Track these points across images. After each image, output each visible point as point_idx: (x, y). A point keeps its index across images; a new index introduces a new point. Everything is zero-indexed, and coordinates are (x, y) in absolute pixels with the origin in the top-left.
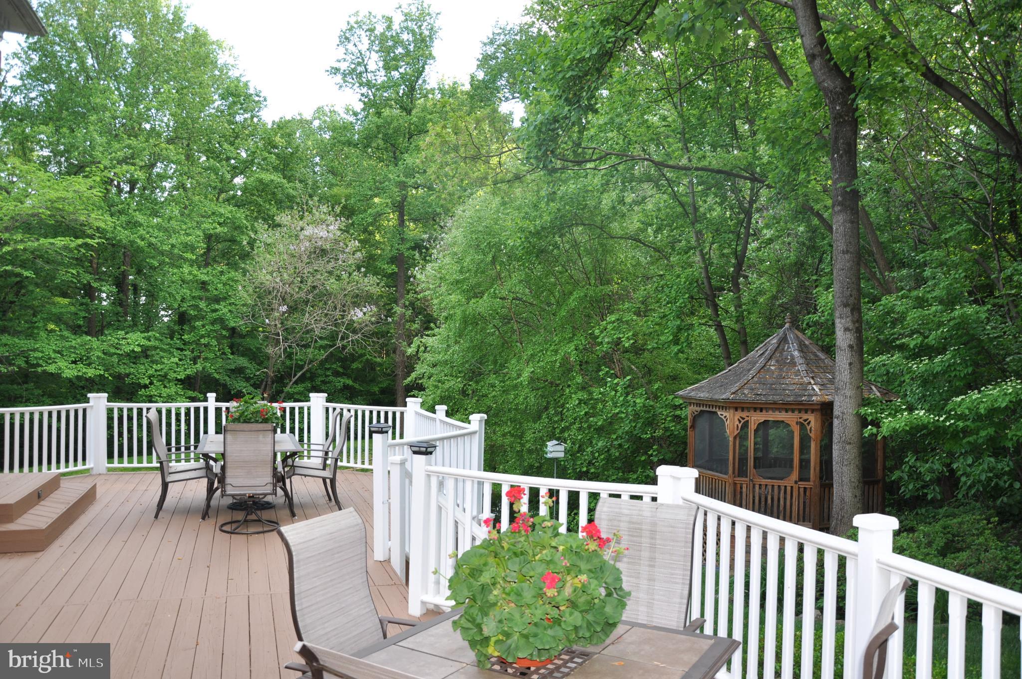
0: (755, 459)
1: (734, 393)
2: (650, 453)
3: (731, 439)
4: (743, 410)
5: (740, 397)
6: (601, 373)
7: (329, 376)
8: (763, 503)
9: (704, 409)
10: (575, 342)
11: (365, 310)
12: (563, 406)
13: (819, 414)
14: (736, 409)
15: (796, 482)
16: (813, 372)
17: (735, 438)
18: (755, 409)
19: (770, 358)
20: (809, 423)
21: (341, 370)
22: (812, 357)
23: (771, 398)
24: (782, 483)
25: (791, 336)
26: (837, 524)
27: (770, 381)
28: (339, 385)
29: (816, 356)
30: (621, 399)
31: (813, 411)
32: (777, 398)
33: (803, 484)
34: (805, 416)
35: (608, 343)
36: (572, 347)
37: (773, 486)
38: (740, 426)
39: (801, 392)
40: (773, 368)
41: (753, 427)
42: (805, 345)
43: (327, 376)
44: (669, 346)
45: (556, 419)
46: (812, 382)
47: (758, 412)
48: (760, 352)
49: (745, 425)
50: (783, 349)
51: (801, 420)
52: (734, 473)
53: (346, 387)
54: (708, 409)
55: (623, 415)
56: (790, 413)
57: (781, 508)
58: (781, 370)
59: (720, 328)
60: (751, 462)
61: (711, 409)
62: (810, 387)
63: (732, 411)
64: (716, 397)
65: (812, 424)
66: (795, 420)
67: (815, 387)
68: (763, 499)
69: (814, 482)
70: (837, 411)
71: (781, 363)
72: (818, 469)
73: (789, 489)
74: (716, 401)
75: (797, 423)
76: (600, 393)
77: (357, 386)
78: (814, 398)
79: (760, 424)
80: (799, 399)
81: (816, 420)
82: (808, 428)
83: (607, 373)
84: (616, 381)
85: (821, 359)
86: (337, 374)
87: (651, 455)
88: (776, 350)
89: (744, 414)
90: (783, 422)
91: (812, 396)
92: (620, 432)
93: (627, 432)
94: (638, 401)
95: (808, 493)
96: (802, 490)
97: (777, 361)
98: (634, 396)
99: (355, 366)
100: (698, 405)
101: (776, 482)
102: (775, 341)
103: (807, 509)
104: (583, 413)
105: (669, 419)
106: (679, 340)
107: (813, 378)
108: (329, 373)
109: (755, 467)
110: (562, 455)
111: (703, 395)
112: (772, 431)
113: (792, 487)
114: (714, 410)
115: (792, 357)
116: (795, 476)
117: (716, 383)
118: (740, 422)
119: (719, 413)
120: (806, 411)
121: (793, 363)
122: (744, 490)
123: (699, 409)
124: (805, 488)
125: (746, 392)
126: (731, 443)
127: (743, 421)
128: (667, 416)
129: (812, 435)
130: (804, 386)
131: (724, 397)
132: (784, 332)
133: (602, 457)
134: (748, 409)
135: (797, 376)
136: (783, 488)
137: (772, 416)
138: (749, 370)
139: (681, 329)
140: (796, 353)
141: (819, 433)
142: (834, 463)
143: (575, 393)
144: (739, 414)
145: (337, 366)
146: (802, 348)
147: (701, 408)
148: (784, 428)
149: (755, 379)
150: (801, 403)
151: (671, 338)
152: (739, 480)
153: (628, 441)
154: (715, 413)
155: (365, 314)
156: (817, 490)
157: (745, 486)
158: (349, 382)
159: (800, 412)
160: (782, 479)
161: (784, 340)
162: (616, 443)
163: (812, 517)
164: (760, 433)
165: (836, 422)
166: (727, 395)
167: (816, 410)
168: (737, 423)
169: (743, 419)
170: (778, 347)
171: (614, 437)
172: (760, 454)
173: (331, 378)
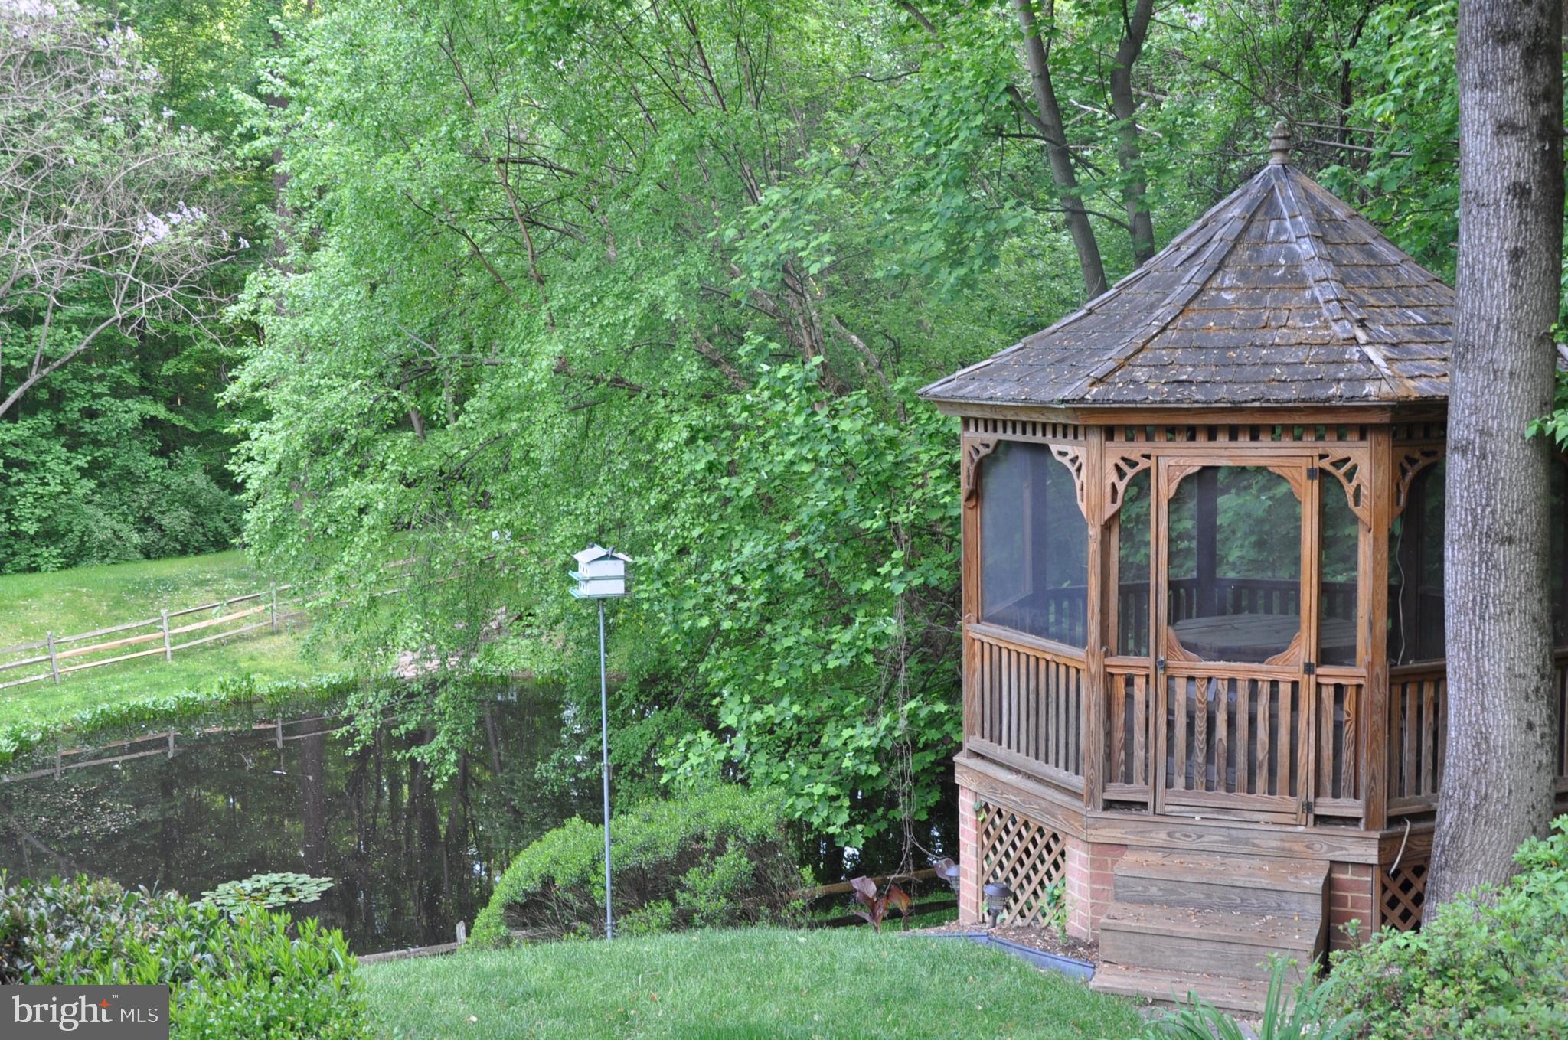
0: (1172, 585)
1: (1101, 380)
2: (883, 570)
3: (1094, 532)
4: (1131, 432)
5: (1119, 392)
6: (742, 351)
7: (100, 396)
8: (1201, 737)
9: (1009, 436)
10: (680, 271)
11: (175, 218)
12: (650, 448)
13: (1384, 443)
14: (1109, 433)
15: (1309, 669)
16: (1363, 305)
17: (1107, 527)
18: (1172, 431)
19: (1221, 266)
20: (1350, 475)
21: (133, 381)
22: (1359, 258)
23: (1222, 392)
24: (1264, 671)
25: (1287, 195)
26: (1461, 823)
27: (1220, 338)
28: (130, 421)
29: (1372, 254)
30: (799, 421)
31: (1363, 431)
32: (1243, 393)
33: (1331, 674)
34: (1338, 450)
35: (764, 266)
36: (671, 280)
37: (1232, 682)
38: (1121, 487)
39: (1323, 371)
40: (1228, 296)
41: (1164, 488)
42: (1332, 220)
43: (96, 396)
44: (936, 271)
45: (634, 484)
46: (1362, 336)
47: (1181, 442)
48: (1187, 250)
49: (1142, 482)
50: (1262, 236)
51: (1325, 464)
52: (1104, 640)
53: (150, 423)
54: (1019, 437)
55: (806, 468)
56: (1287, 442)
57: (1262, 754)
58: (1256, 302)
59: (1077, 216)
60: (1159, 603)
61: (1029, 438)
62: (1353, 353)
63: (1095, 439)
64: (1044, 395)
65: (1363, 474)
66: (1306, 464)
67: (1370, 351)
68: (1201, 725)
69: (1371, 665)
70: (1459, 427)
71: (1257, 281)
72: (1383, 624)
73: (1285, 690)
74: (1044, 408)
75: (1311, 474)
76: (745, 408)
77: (179, 421)
78: (1370, 388)
79: (1186, 479)
80: (1319, 393)
81: (1374, 459)
82: (1349, 488)
83: (759, 349)
84: (783, 372)
85: (1385, 265)
86: (120, 391)
87: (888, 576)
88: (1238, 240)
89: (1136, 449)
90: (1260, 469)
91: (1362, 380)
92: (803, 516)
93: (822, 514)
94: (845, 425)
95: (1349, 703)
96: (1328, 694)
97: (1243, 275)
98: (834, 413)
99: (168, 368)
100: (990, 424)
101: (1243, 670)
102: (1236, 211)
103: (1347, 756)
104: (701, 466)
105: (937, 473)
106: (963, 251)
107: (1362, 323)
108: (100, 388)
109: (1173, 618)
110: (617, 588)
111: (1003, 392)
112: (1228, 503)
113: (1295, 685)
114: (1039, 438)
115: (1294, 263)
116: (1304, 647)
117: (1047, 350)
118: (1121, 474)
119: (1054, 448)
120: (1341, 432)
121: (1295, 279)
122: (1139, 694)
123: (991, 438)
124: (1339, 689)
125: (1140, 374)
126: (1094, 547)
127: (1130, 473)
128: (931, 465)
129: (1362, 512)
130: (1333, 351)
131: (1067, 393)
132: (1266, 182)
133: (757, 584)
134: (1148, 433)
135: (1309, 318)
136: (1265, 689)
137: (1223, 453)
138: (1152, 307)
139: (968, 219)
140: (1306, 248)
141: (1384, 502)
142: (1450, 610)
143: (683, 410)
144: (1119, 449)
145: (123, 370)
146: (1325, 228)
147: (1000, 435)
148: (1264, 489)
149: (1172, 334)
150: (1325, 408)
151: (940, 246)
152: (1122, 663)
153: (824, 540)
154: (1044, 448)
155: (174, 227)
156: (1381, 696)
157: (1140, 682)
158: (160, 411)
159: (1320, 438)
160: (1260, 655)
161: (1266, 206)
162: (791, 545)
163: (1363, 780)
164: (1191, 506)
165: (1456, 467)
166: (1078, 388)
167: (1377, 428)
168: (1113, 477)
169: (1133, 464)
170: (1246, 229)
171: (789, 528)
172: (1189, 570)
173: (107, 401)
